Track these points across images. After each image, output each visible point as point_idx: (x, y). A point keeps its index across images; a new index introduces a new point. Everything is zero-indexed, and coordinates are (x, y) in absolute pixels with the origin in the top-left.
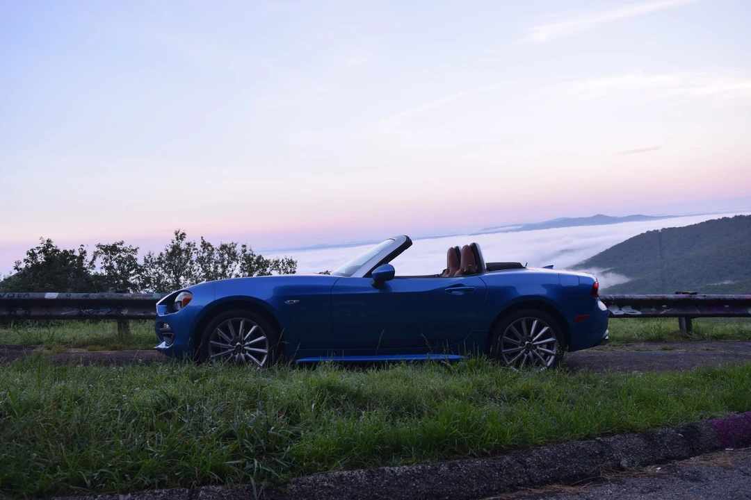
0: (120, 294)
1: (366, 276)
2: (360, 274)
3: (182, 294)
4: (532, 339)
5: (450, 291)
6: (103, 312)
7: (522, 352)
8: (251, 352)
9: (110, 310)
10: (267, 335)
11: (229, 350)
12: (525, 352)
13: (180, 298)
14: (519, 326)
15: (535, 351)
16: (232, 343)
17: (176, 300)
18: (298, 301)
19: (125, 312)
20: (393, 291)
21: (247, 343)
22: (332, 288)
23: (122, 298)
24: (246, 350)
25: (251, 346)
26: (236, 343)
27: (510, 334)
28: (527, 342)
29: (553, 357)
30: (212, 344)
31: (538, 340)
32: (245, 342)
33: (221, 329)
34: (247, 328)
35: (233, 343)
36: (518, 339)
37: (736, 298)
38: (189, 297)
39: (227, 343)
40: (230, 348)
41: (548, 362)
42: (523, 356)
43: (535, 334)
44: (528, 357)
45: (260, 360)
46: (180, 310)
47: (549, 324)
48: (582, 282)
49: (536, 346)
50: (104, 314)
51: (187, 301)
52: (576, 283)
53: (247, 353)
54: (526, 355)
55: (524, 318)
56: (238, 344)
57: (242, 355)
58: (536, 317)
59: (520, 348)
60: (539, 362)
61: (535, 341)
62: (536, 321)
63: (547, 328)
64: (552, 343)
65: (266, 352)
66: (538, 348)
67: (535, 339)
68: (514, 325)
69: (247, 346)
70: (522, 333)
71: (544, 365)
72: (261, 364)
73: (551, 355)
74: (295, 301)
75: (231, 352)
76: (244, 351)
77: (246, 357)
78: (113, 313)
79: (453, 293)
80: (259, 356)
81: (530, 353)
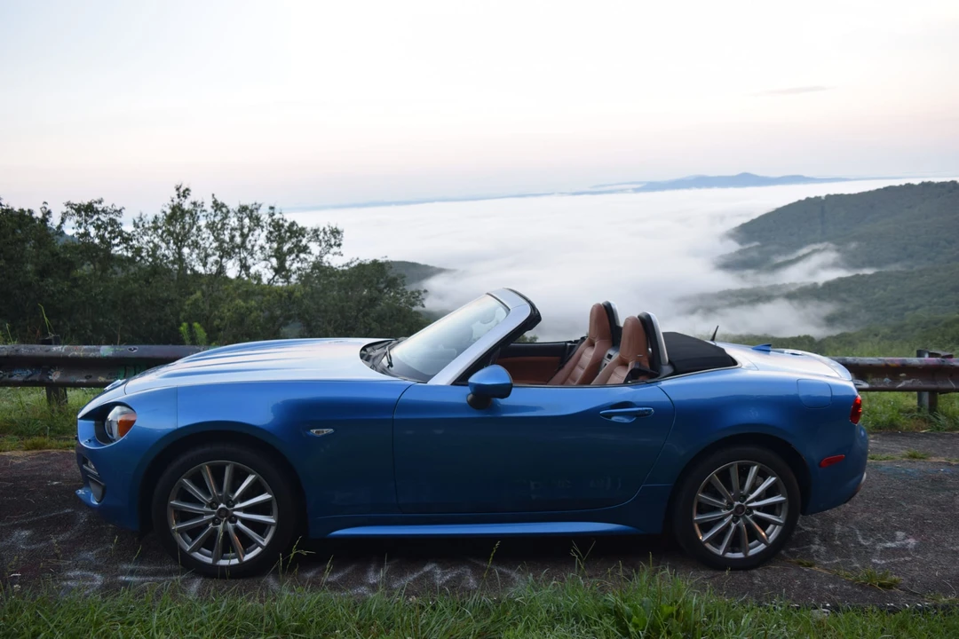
0: (47, 347)
1: (456, 383)
4: (745, 497)
5: (609, 416)
6: (18, 376)
7: (727, 520)
8: (244, 521)
9: (30, 372)
10: (275, 493)
11: (206, 518)
12: (732, 520)
13: (116, 415)
14: (725, 476)
15: (748, 517)
16: (210, 505)
17: (110, 416)
18: (331, 430)
19: (55, 376)
21: (238, 506)
22: (395, 406)
23: (49, 354)
24: (237, 517)
25: (246, 510)
26: (218, 505)
27: (710, 490)
28: (736, 503)
29: (778, 528)
30: (173, 506)
31: (758, 499)
32: (234, 502)
33: (190, 479)
34: (239, 477)
35: (213, 505)
36: (720, 497)
39: (201, 504)
40: (208, 513)
41: (768, 535)
42: (728, 526)
43: (752, 490)
44: (738, 528)
45: (262, 533)
47: (778, 473)
49: (751, 509)
50: (20, 379)
51: (126, 425)
53: (239, 523)
54: (733, 525)
55: (735, 463)
56: (222, 506)
57: (230, 525)
58: (757, 460)
59: (724, 512)
60: (753, 536)
61: (752, 501)
62: (755, 468)
63: (773, 479)
64: (780, 503)
65: (273, 521)
66: (755, 512)
67: (752, 496)
68: (717, 474)
69: (238, 510)
70: (729, 487)
71: (762, 540)
72: (265, 542)
73: (776, 524)
74: (326, 431)
75: (209, 521)
76: (233, 519)
77: (237, 530)
78: (36, 378)
79: (614, 419)
80: (261, 528)
81: (740, 521)
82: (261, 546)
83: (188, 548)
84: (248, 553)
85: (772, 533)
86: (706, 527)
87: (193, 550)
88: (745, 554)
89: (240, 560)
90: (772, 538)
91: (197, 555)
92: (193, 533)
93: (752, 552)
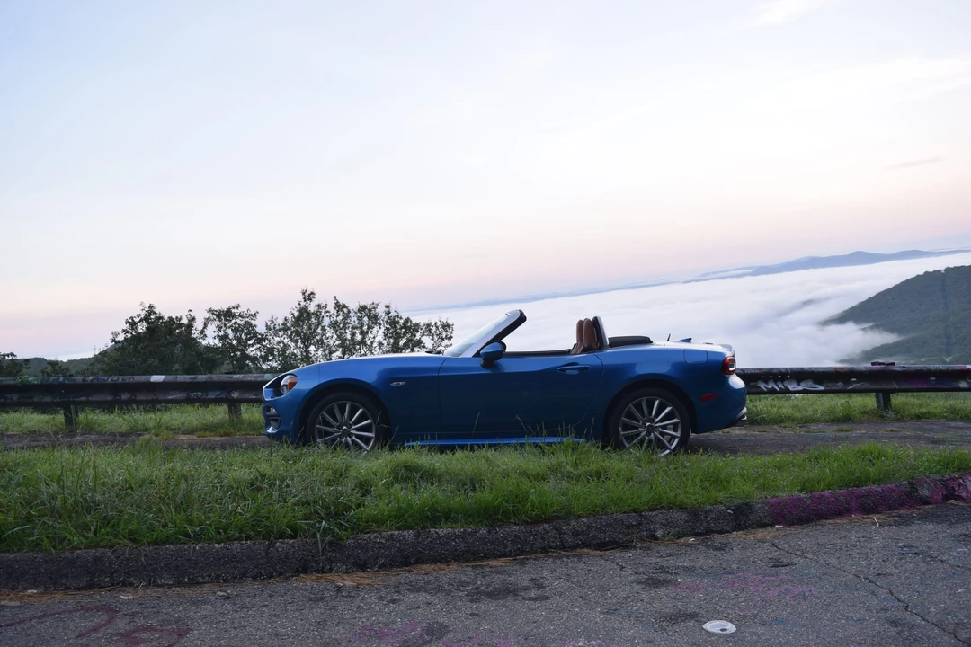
0: (230, 375)
1: (475, 356)
2: (470, 354)
3: (287, 377)
4: (653, 420)
5: (564, 370)
6: (211, 396)
7: (642, 434)
8: (357, 436)
9: (219, 393)
10: (374, 420)
11: (336, 434)
12: (646, 434)
13: (286, 381)
14: (639, 407)
15: (657, 433)
16: (338, 428)
17: (282, 384)
18: (404, 383)
19: (235, 395)
20: (506, 371)
21: (353, 427)
22: (439, 369)
23: (231, 380)
24: (353, 434)
25: (357, 429)
26: (342, 427)
27: (630, 415)
28: (648, 424)
29: (677, 440)
30: (318, 428)
31: (661, 421)
32: (351, 425)
33: (327, 412)
34: (353, 412)
35: (340, 427)
36: (638, 421)
37: (943, 369)
38: (294, 382)
39: (333, 427)
40: (336, 432)
41: (671, 445)
42: (644, 438)
43: (657, 415)
44: (650, 441)
45: (367, 444)
46: (286, 393)
47: (672, 404)
48: (711, 358)
49: (658, 427)
50: (213, 397)
51: (292, 384)
52: (703, 359)
53: (354, 438)
54: (647, 438)
55: (644, 398)
56: (344, 427)
57: (349, 439)
58: (659, 396)
59: (640, 429)
60: (661, 445)
61: (657, 423)
62: (657, 401)
63: (670, 408)
64: (676, 424)
65: (373, 436)
66: (661, 430)
67: (656, 420)
68: (633, 405)
69: (354, 430)
70: (642, 414)
71: (668, 448)
72: (369, 448)
73: (675, 437)
74: (401, 383)
75: (337, 436)
76: (350, 435)
77: (353, 441)
78: (223, 396)
79: (567, 372)
80: (366, 440)
81: (651, 435)
85: (674, 443)
86: (629, 438)
90: (673, 446)
92: (329, 443)
93: (661, 455)
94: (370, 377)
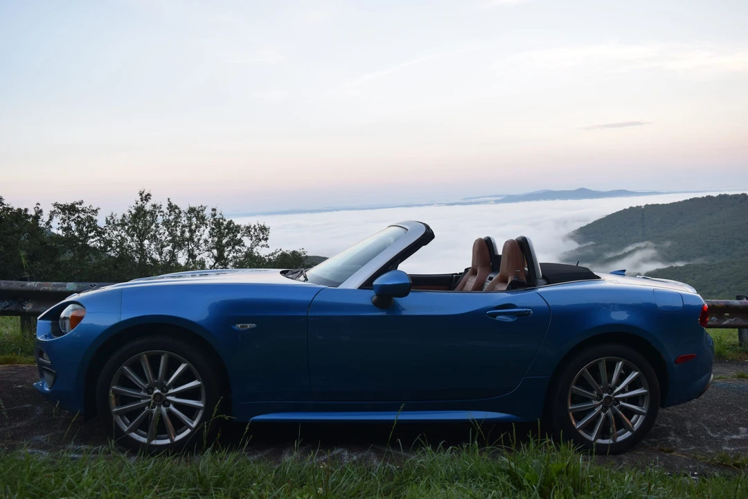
0: (23, 283)
1: (361, 287)
2: (353, 283)
3: (70, 307)
4: (613, 389)
5: (495, 315)
7: (597, 410)
8: (177, 405)
10: (203, 379)
11: (143, 401)
12: (602, 410)
13: (68, 312)
14: (594, 370)
15: (616, 407)
16: (147, 391)
17: (63, 315)
18: (254, 325)
19: (28, 307)
20: (404, 313)
21: (171, 391)
22: (310, 305)
23: (24, 288)
24: (170, 402)
25: (178, 395)
26: (153, 390)
27: (582, 382)
28: (605, 395)
29: (641, 417)
30: (114, 391)
31: (623, 391)
32: (168, 388)
33: (130, 367)
34: (172, 367)
35: (149, 390)
36: (591, 390)
38: (80, 314)
39: (139, 389)
40: (144, 398)
41: (633, 424)
42: (598, 415)
43: (618, 384)
44: (607, 417)
45: (192, 418)
46: (69, 332)
47: (640, 367)
48: (687, 302)
49: (618, 400)
51: (76, 320)
52: (678, 305)
53: (171, 407)
54: (603, 414)
55: (604, 359)
56: (157, 391)
57: (164, 409)
58: (622, 356)
59: (595, 403)
60: (621, 425)
61: (618, 393)
62: (621, 363)
63: (636, 373)
64: (642, 395)
65: (202, 405)
66: (621, 403)
67: (618, 389)
68: (588, 368)
69: (172, 395)
70: (599, 381)
71: (629, 429)
72: (194, 424)
73: (639, 413)
74: (249, 326)
75: (145, 405)
76: (167, 403)
77: (170, 412)
78: (13, 308)
79: (499, 318)
80: (191, 412)
81: (609, 411)
82: (190, 428)
83: (126, 429)
84: (178, 434)
85: (637, 422)
86: (579, 416)
87: (130, 430)
88: (614, 440)
89: (172, 440)
90: (636, 426)
91: (134, 435)
92: (131, 415)
93: (619, 439)
94: (197, 313)
